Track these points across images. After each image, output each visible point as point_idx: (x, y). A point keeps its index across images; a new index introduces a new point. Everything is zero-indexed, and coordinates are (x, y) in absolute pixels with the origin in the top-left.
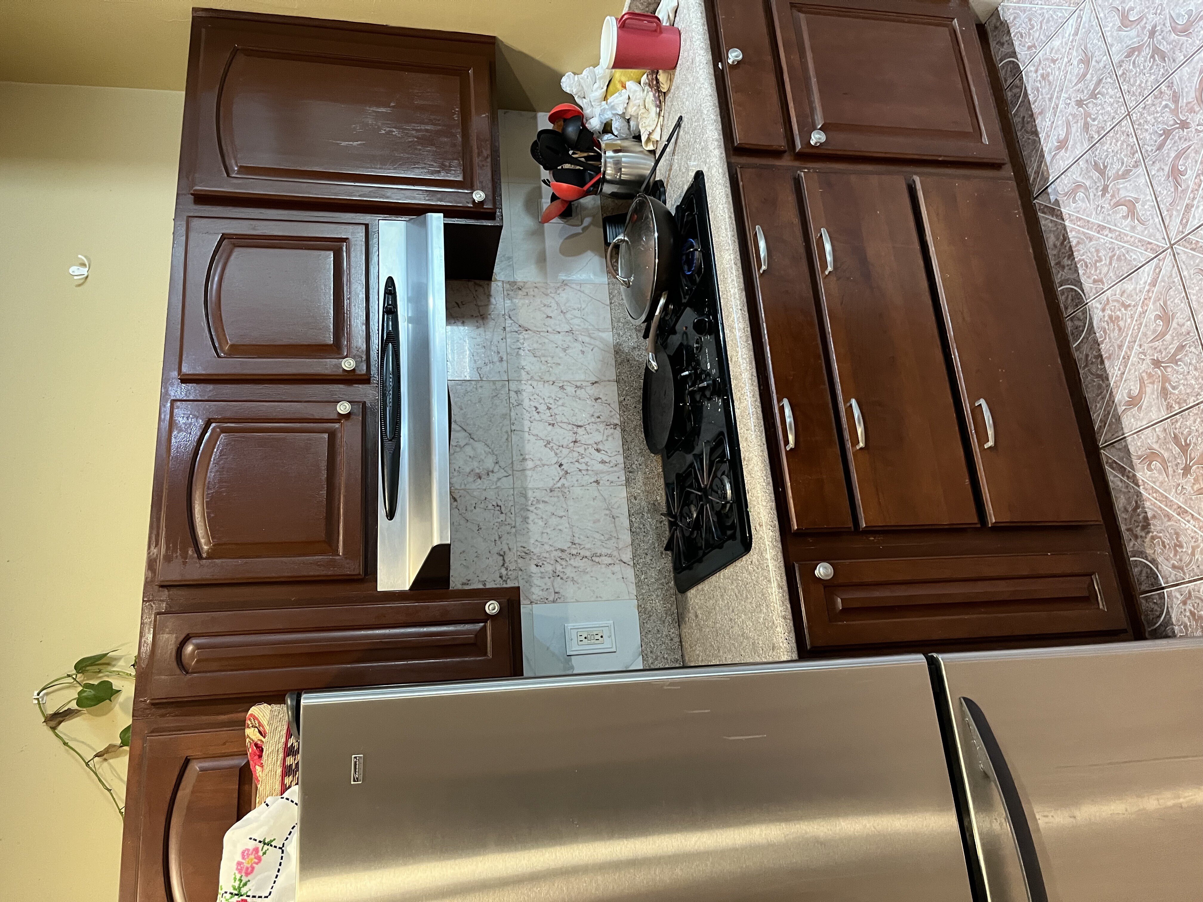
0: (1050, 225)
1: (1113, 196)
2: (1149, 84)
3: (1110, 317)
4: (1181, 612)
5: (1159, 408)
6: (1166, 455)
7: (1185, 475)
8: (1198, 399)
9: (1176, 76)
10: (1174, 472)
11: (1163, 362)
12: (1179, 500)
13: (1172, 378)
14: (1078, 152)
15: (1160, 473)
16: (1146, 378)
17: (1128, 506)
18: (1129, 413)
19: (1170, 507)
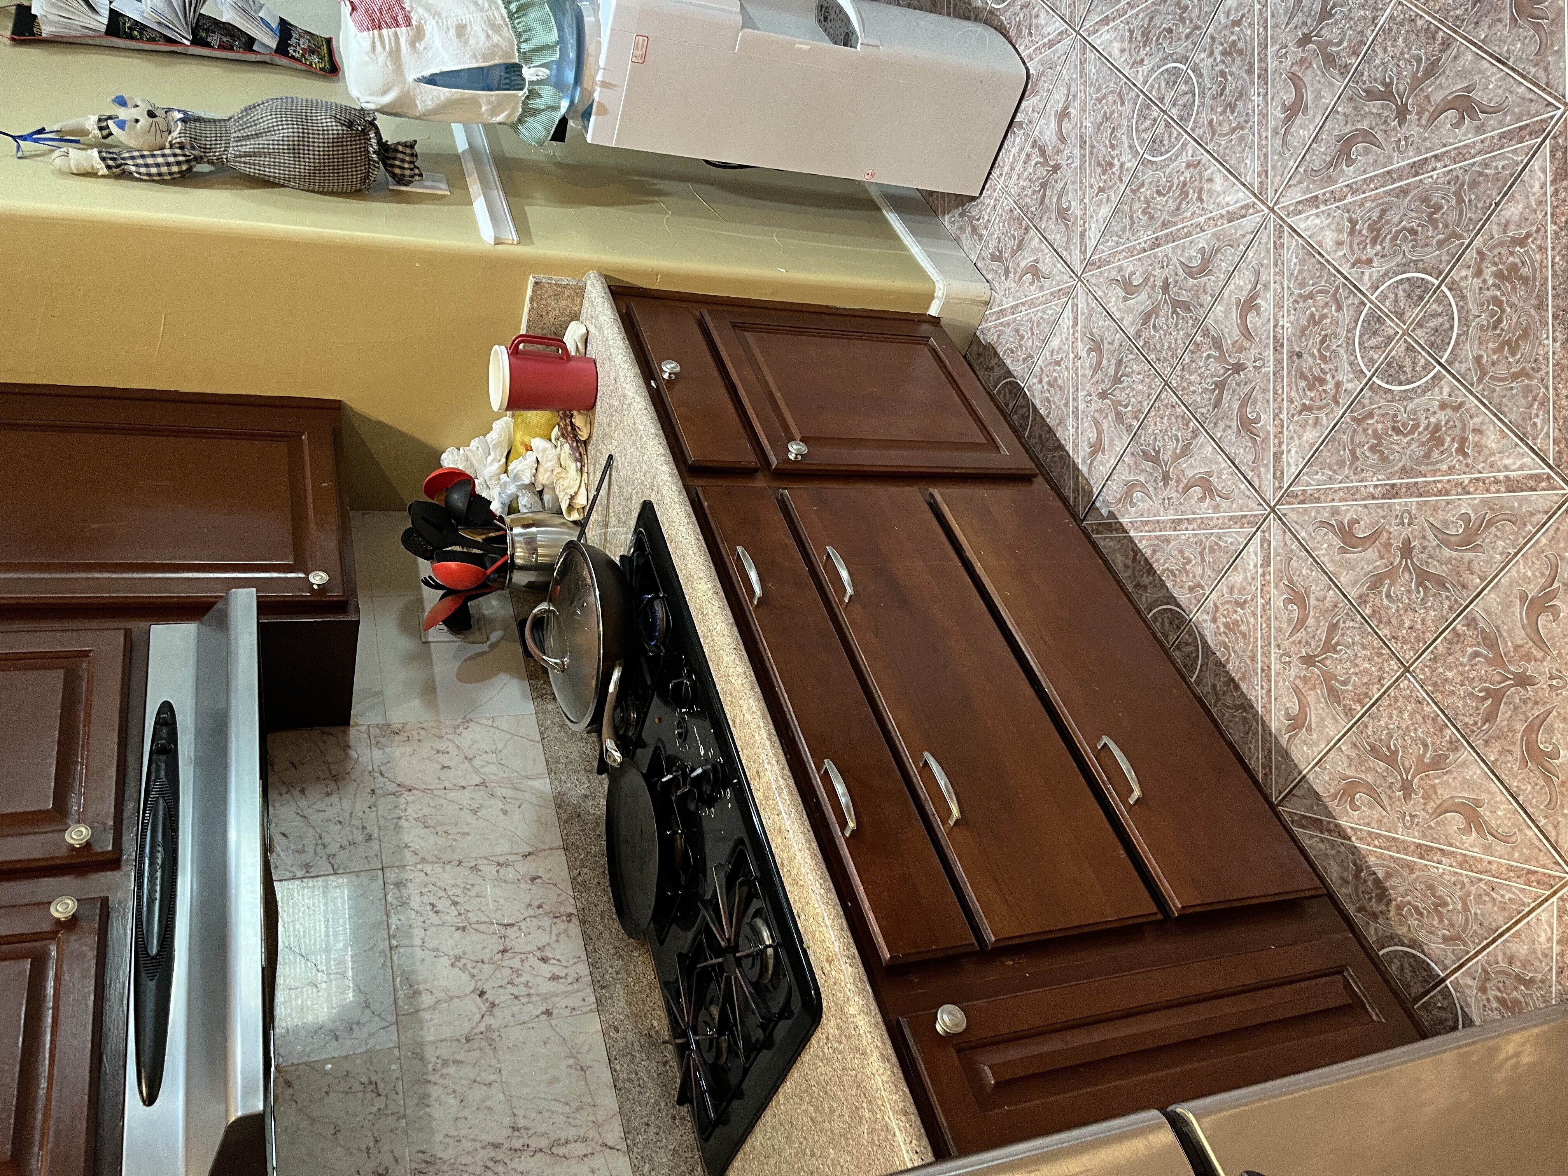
0: (1111, 544)
1: (1178, 481)
2: (1180, 341)
3: (1226, 625)
4: (1484, 1006)
5: (1334, 718)
6: (1370, 779)
7: (1407, 796)
8: (1383, 686)
9: (1210, 321)
10: (1390, 797)
11: (1316, 656)
12: (1414, 837)
13: (1337, 672)
14: (1119, 448)
15: (1371, 807)
16: (1301, 685)
17: (1346, 874)
18: (1297, 741)
19: (1405, 851)
